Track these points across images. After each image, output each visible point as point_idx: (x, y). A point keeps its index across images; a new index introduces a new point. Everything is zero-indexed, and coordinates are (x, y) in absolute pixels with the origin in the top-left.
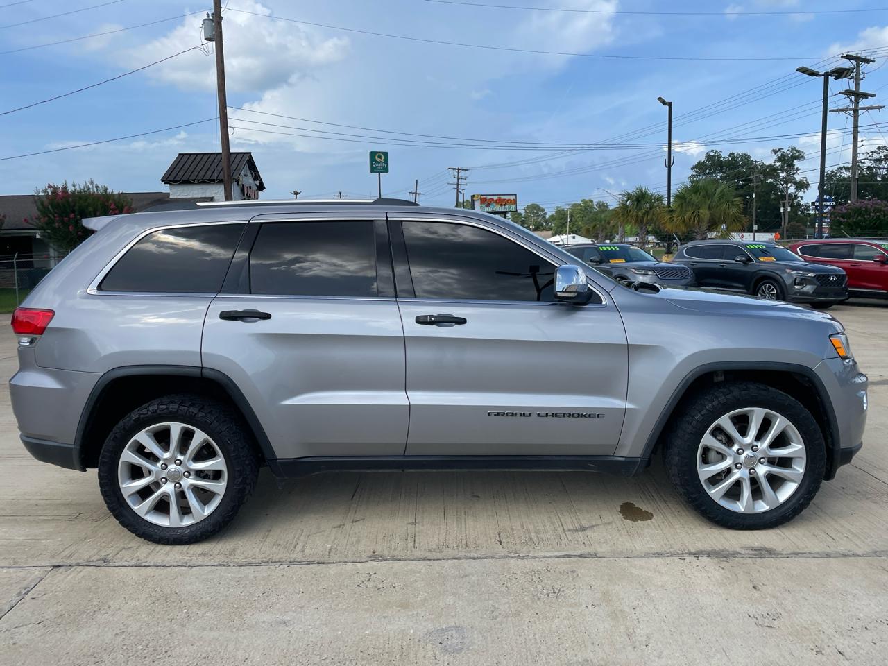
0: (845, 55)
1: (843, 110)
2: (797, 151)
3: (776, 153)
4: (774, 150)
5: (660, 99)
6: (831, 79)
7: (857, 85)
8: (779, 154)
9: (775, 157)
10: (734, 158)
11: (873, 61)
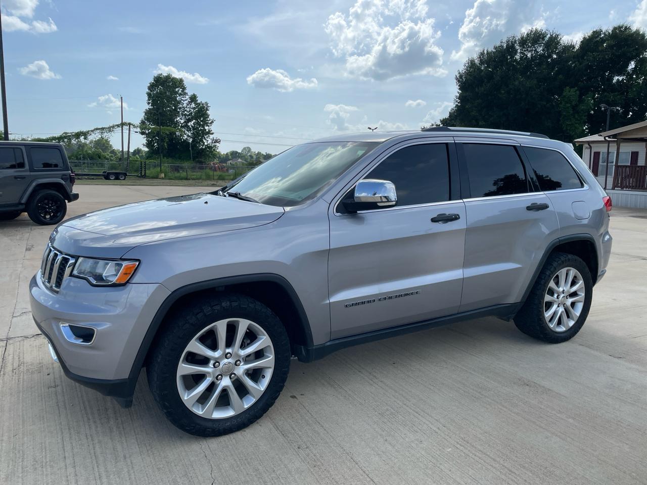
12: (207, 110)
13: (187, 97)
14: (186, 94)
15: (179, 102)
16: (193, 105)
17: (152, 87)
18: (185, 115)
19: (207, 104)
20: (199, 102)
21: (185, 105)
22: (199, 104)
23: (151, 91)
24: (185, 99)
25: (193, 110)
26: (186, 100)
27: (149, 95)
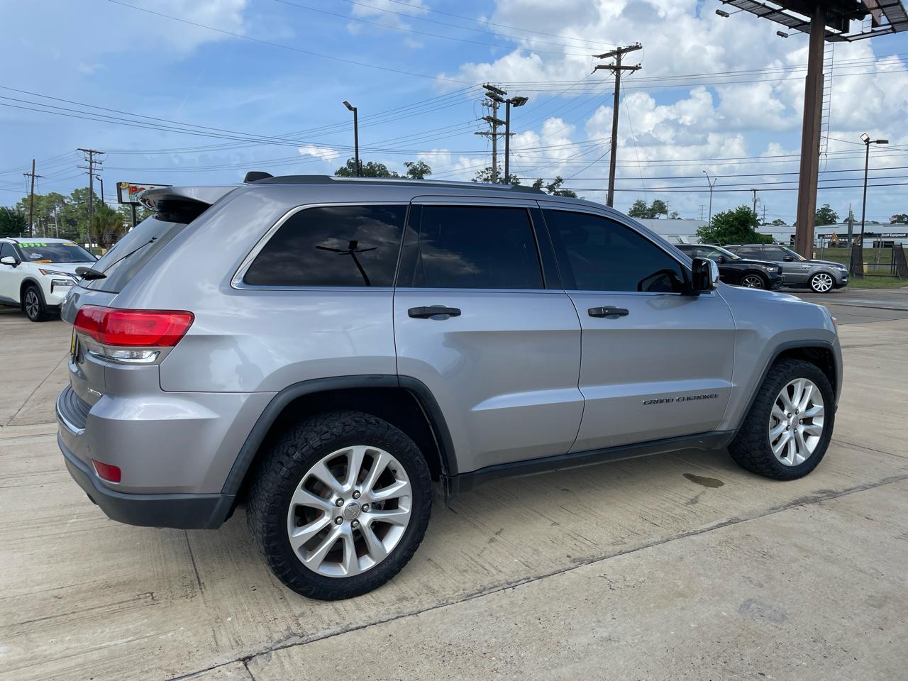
0: (486, 85)
1: (485, 134)
2: (425, 166)
3: (408, 166)
4: (406, 164)
5: (345, 103)
6: (511, 105)
7: (495, 112)
8: (410, 167)
9: (407, 169)
10: (372, 167)
11: (506, 94)
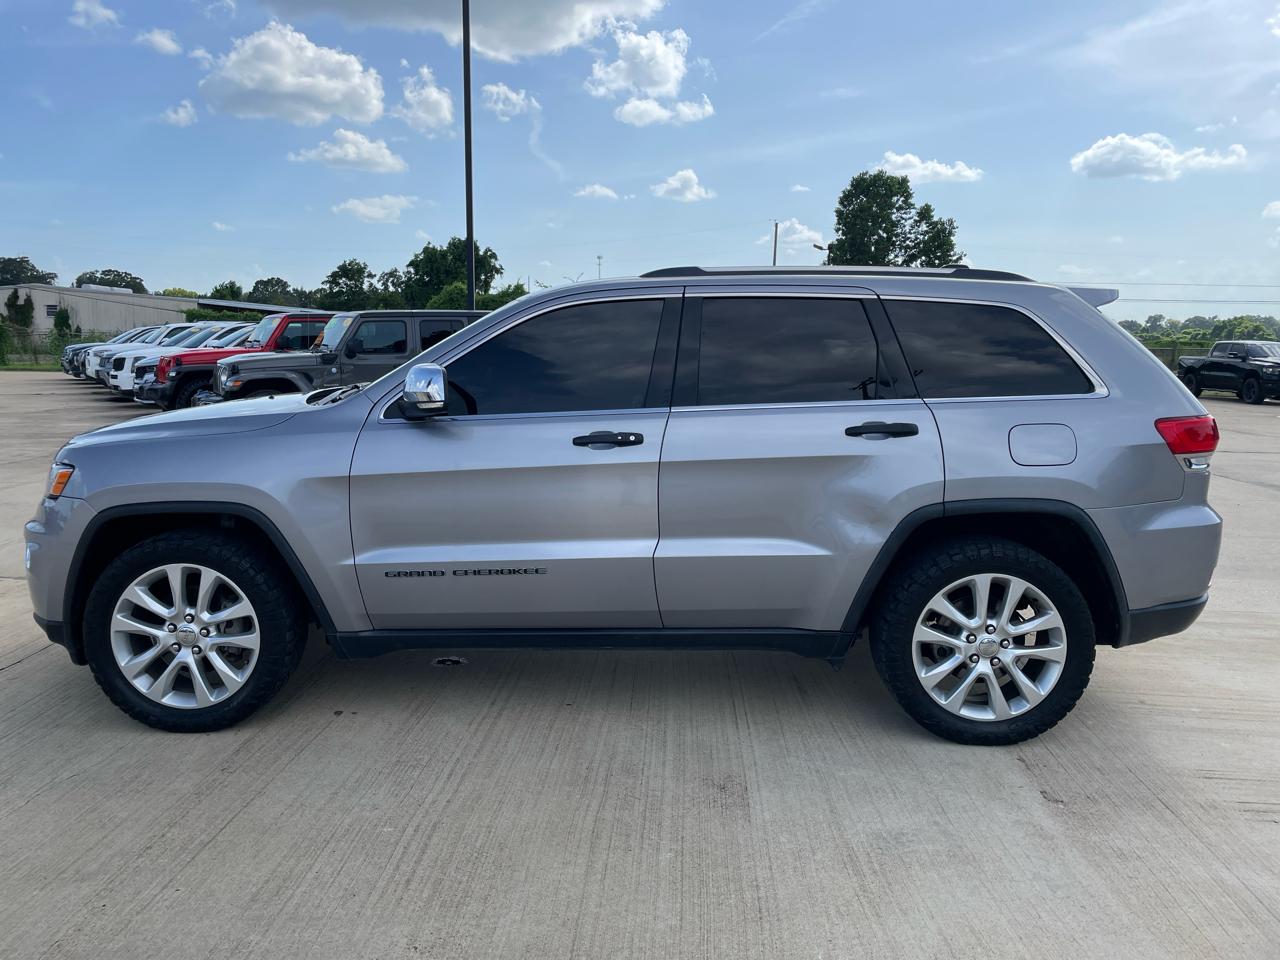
12: (950, 233)
13: (913, 211)
14: (910, 206)
15: (895, 224)
16: (924, 227)
17: (846, 199)
18: (908, 247)
19: (951, 222)
20: (935, 219)
21: (907, 229)
22: (936, 223)
23: (845, 206)
24: (908, 216)
25: (921, 237)
26: (910, 218)
27: (839, 214)
